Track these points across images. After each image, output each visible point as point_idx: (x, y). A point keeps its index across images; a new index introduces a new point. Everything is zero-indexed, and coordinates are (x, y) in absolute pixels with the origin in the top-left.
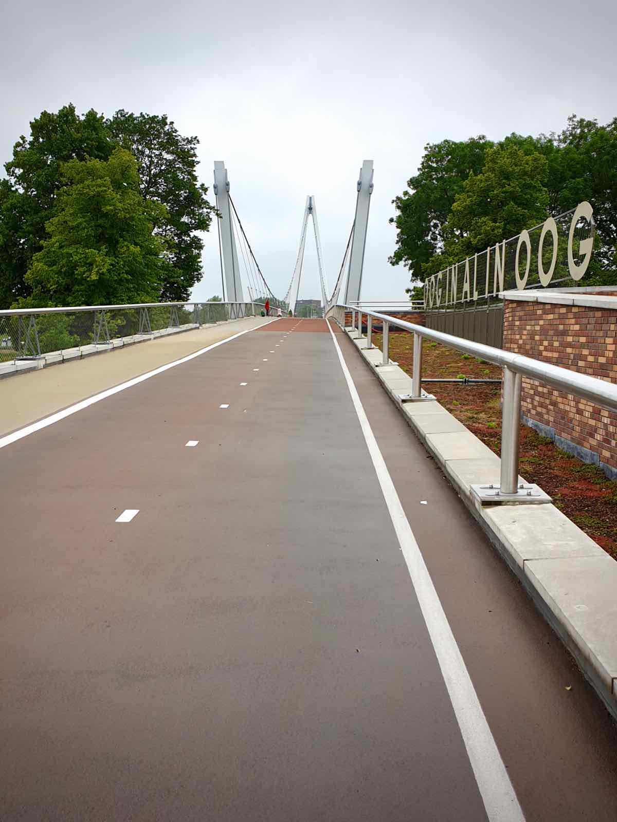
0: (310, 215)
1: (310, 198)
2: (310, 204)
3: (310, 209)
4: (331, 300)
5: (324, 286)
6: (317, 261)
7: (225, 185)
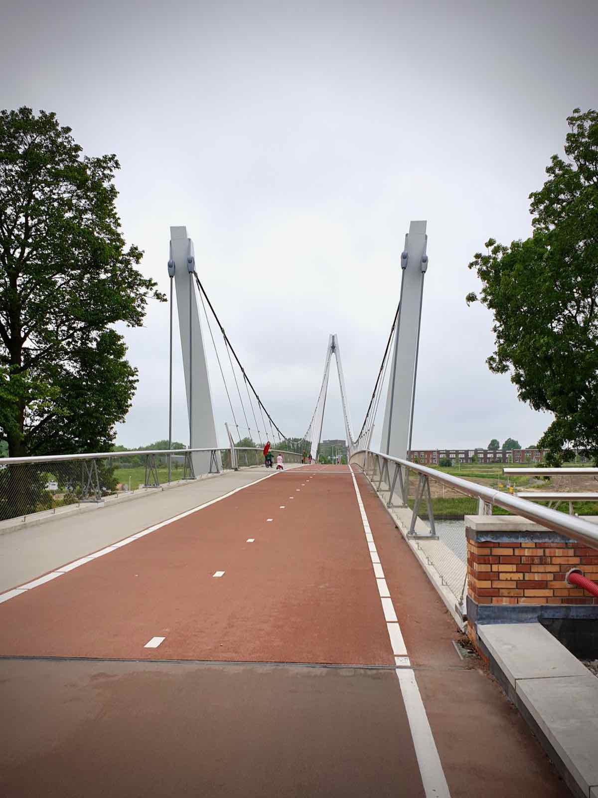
0: (333, 354)
1: (333, 337)
2: (333, 343)
3: (333, 348)
4: (358, 440)
5: (348, 425)
6: (341, 398)
7: (186, 261)
